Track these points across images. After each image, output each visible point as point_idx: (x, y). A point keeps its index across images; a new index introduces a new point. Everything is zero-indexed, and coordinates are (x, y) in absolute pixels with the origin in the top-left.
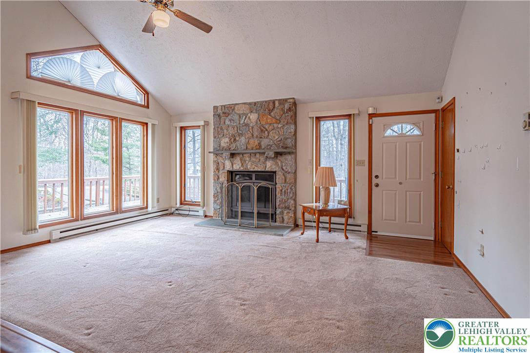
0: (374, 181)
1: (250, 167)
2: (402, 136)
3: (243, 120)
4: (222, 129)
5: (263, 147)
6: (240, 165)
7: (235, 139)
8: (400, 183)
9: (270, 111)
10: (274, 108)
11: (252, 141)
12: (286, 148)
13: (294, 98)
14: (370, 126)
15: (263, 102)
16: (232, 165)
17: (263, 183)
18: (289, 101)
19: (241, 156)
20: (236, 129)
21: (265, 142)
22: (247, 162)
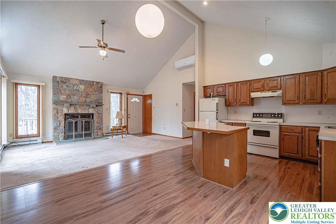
0: (129, 116)
1: (80, 111)
2: (135, 102)
3: (75, 88)
4: (60, 90)
5: (88, 102)
6: (74, 110)
7: (70, 97)
8: (135, 116)
9: (91, 86)
10: (93, 84)
11: (81, 98)
12: (99, 103)
13: (102, 83)
14: (127, 97)
15: (88, 81)
16: (68, 110)
17: (87, 120)
18: (101, 83)
19: (74, 106)
20: (71, 91)
21: (88, 100)
22: (78, 109)
